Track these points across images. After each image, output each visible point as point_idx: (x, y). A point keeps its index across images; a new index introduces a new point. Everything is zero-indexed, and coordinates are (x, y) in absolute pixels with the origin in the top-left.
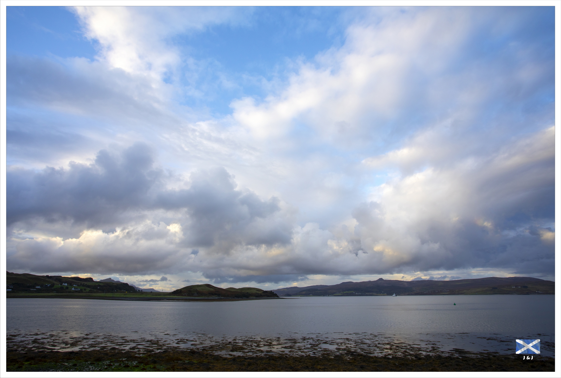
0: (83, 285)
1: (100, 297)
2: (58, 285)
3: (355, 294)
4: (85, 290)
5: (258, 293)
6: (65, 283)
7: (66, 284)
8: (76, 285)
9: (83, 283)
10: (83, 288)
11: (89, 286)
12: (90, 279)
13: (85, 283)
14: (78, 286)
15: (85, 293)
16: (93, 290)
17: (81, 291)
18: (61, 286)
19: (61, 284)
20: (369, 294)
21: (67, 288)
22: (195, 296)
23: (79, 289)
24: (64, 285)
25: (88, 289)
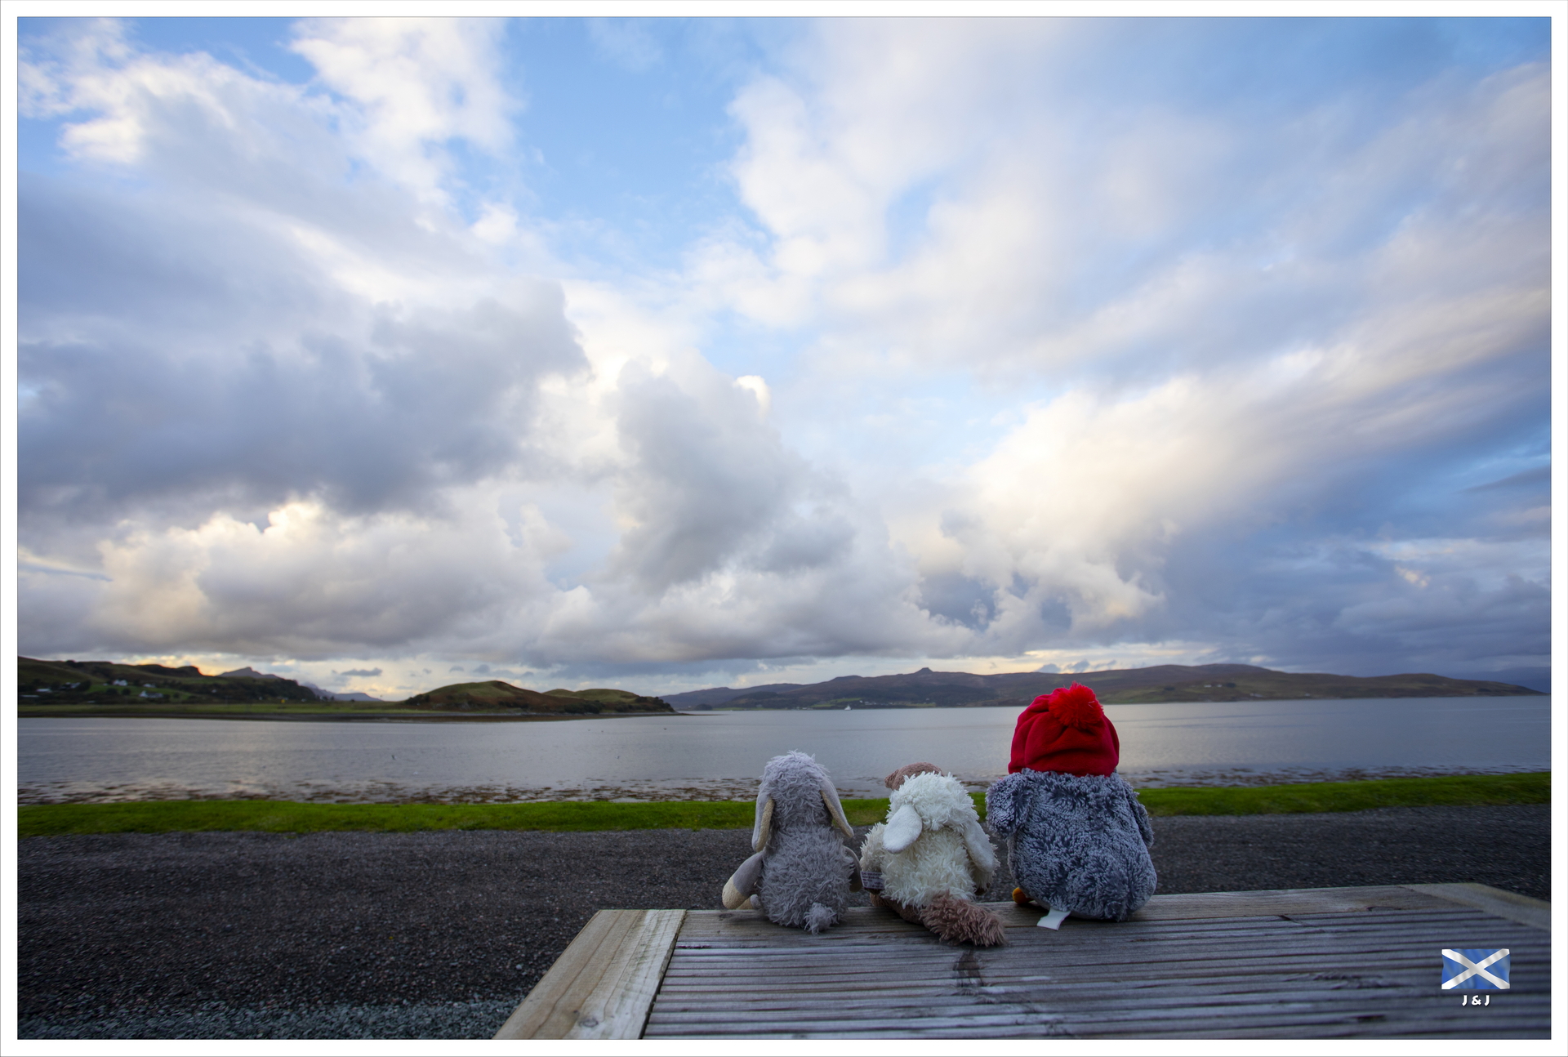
0: (173, 685)
1: (211, 714)
2: (100, 685)
3: (863, 703)
4: (176, 696)
5: (624, 703)
6: (121, 679)
7: (124, 683)
8: (151, 683)
9: (170, 679)
10: (170, 691)
11: (187, 688)
12: (192, 671)
13: (178, 679)
14: (158, 686)
15: (174, 703)
16: (198, 696)
17: (166, 699)
18: (110, 687)
19: (110, 683)
20: (895, 704)
21: (127, 692)
22: (464, 711)
23: (161, 695)
24: (118, 685)
25: (186, 695)
